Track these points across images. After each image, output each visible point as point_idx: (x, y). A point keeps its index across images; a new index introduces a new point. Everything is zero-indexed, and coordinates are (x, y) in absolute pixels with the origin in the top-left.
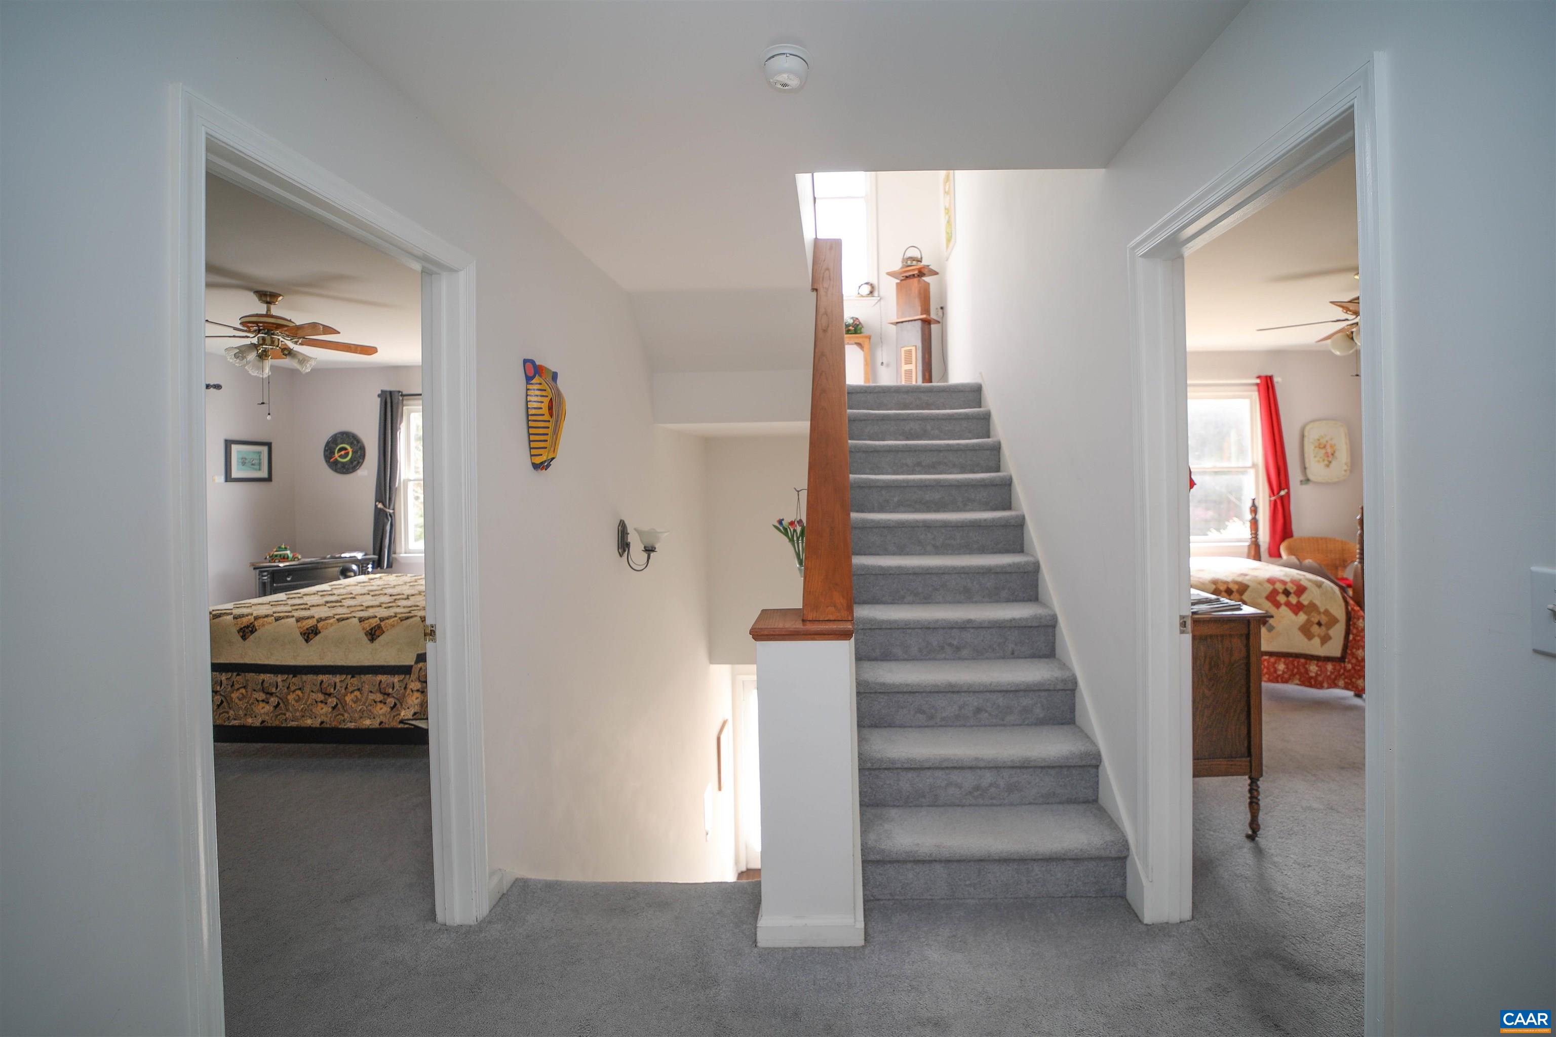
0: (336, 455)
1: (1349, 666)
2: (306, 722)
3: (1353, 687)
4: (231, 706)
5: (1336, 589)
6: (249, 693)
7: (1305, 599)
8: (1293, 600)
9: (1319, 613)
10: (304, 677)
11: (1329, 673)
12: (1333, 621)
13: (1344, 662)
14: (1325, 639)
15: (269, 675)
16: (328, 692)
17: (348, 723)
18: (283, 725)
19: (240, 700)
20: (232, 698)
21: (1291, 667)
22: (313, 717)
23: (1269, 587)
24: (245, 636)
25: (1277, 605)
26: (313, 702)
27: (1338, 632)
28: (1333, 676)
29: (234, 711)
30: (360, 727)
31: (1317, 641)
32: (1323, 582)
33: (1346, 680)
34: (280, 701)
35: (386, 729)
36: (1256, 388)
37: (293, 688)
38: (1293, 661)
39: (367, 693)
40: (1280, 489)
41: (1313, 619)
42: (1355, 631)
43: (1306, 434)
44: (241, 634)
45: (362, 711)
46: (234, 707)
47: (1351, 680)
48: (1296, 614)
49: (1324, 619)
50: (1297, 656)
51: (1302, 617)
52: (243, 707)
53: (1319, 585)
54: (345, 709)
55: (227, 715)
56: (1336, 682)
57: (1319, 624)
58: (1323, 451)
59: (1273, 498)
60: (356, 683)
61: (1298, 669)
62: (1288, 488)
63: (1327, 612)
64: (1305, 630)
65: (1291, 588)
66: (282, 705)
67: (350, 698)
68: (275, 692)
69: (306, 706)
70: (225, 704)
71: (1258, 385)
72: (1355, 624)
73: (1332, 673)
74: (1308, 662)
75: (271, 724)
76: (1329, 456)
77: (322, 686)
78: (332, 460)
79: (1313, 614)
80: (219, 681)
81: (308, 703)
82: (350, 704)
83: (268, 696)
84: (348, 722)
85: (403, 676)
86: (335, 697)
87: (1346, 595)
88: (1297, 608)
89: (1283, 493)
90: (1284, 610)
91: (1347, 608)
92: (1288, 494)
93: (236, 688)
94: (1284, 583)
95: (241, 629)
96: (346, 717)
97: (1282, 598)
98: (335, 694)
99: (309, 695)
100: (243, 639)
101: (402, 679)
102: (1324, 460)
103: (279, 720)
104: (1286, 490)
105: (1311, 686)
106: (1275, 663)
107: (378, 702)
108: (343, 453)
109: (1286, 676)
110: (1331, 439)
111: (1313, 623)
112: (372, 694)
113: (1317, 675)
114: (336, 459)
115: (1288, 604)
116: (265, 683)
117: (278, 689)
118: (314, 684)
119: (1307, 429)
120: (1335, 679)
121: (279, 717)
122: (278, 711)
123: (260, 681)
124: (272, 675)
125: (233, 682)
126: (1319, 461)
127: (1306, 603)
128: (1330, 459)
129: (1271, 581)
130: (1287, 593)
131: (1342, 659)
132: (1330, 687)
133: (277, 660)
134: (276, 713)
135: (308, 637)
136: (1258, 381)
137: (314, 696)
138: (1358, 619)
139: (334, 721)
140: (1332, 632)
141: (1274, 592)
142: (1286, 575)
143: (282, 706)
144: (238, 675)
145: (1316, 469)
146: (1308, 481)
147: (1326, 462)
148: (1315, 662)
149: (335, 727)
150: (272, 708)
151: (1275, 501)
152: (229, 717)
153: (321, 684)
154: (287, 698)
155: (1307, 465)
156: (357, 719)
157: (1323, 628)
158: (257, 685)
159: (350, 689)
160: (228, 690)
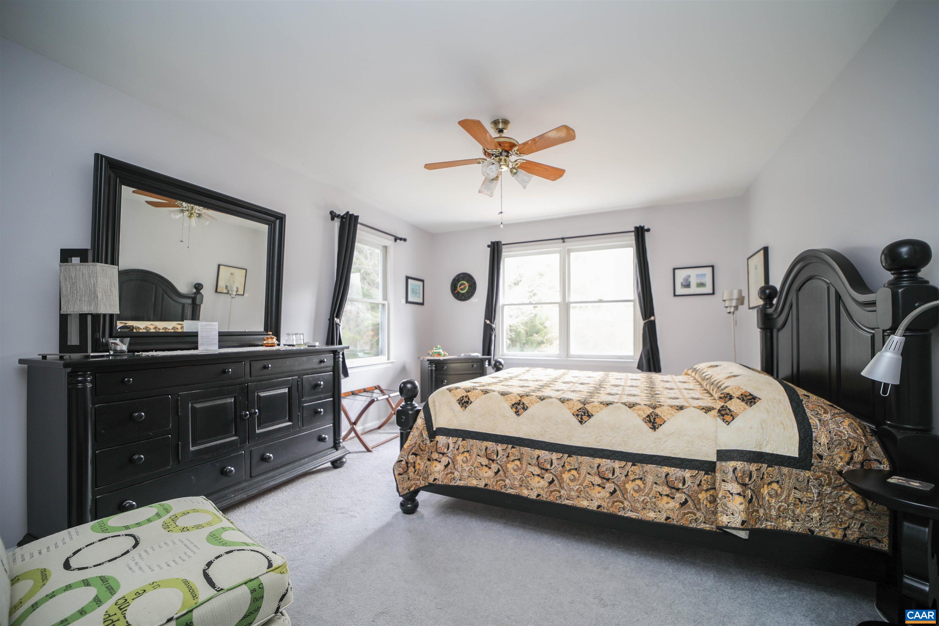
0: (458, 289)
2: (581, 502)
4: (507, 475)
6: (524, 466)
10: (581, 459)
15: (543, 452)
16: (606, 476)
17: (629, 512)
18: (557, 502)
19: (515, 471)
20: (507, 468)
22: (589, 499)
24: (518, 412)
26: (589, 484)
29: (510, 480)
30: (643, 519)
34: (555, 478)
35: (674, 526)
37: (568, 467)
39: (651, 483)
44: (514, 410)
45: (644, 502)
46: (509, 476)
52: (519, 478)
54: (625, 496)
55: (503, 483)
60: (637, 471)
66: (556, 482)
67: (632, 486)
68: (550, 468)
69: (582, 487)
70: (501, 473)
75: (546, 498)
77: (599, 470)
78: (456, 292)
80: (496, 451)
81: (584, 485)
82: (631, 492)
83: (543, 471)
84: (628, 510)
85: (697, 472)
86: (614, 482)
93: (511, 460)
95: (513, 405)
96: (626, 506)
98: (613, 480)
99: (585, 476)
100: (517, 415)
101: (694, 475)
103: (554, 496)
107: (664, 495)
108: (462, 287)
112: (657, 486)
114: (458, 291)
116: (540, 458)
117: (553, 466)
118: (590, 466)
121: (553, 493)
122: (553, 488)
123: (536, 457)
124: (547, 452)
125: (509, 454)
133: (551, 438)
134: (550, 490)
135: (581, 418)
137: (589, 478)
139: (612, 507)
143: (557, 484)
144: (513, 447)
149: (612, 513)
150: (546, 483)
152: (505, 485)
153: (598, 467)
154: (561, 476)
156: (639, 509)
158: (532, 459)
159: (632, 477)
160: (504, 460)
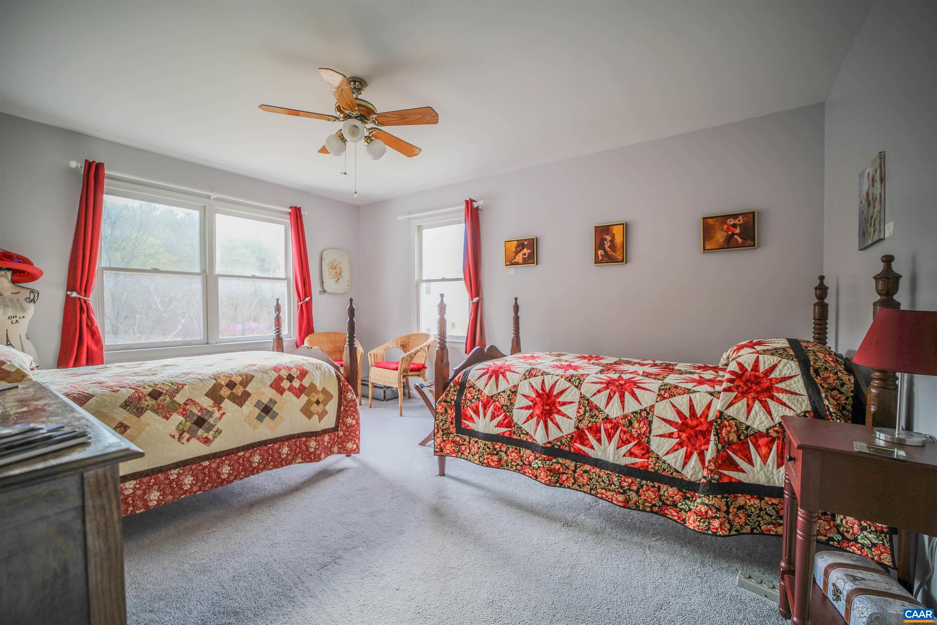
1: (341, 433)
3: (344, 450)
5: (333, 370)
7: (306, 382)
8: (296, 384)
9: (317, 392)
11: (326, 444)
12: (329, 396)
13: (338, 431)
14: (322, 415)
21: (294, 448)
23: (275, 375)
25: (281, 391)
27: (332, 407)
28: (329, 445)
31: (316, 418)
32: (322, 364)
33: (339, 446)
36: (289, 216)
38: (296, 442)
40: (306, 296)
41: (312, 399)
42: (345, 403)
43: (324, 257)
47: (342, 445)
48: (298, 397)
49: (321, 397)
50: (299, 436)
51: (304, 398)
53: (318, 368)
56: (332, 449)
57: (318, 402)
58: (334, 271)
59: (300, 304)
61: (300, 448)
62: (311, 296)
63: (324, 391)
64: (307, 411)
65: (295, 373)
71: (290, 213)
72: (345, 396)
73: (328, 443)
74: (309, 439)
76: (338, 276)
79: (313, 394)
87: (339, 373)
88: (299, 392)
89: (307, 299)
90: (288, 395)
91: (339, 385)
92: (311, 299)
94: (289, 369)
97: (285, 384)
102: (335, 277)
104: (309, 298)
105: (311, 461)
106: (280, 448)
109: (290, 458)
110: (340, 263)
111: (313, 403)
113: (316, 449)
115: (291, 389)
119: (324, 254)
120: (331, 447)
126: (332, 278)
127: (307, 385)
128: (338, 277)
129: (276, 369)
130: (290, 378)
131: (335, 429)
132: (327, 455)
136: (290, 211)
138: (347, 392)
140: (327, 408)
141: (280, 379)
142: (292, 362)
145: (330, 284)
146: (325, 291)
147: (336, 279)
148: (314, 438)
151: (301, 305)
155: (324, 281)
157: (321, 405)
